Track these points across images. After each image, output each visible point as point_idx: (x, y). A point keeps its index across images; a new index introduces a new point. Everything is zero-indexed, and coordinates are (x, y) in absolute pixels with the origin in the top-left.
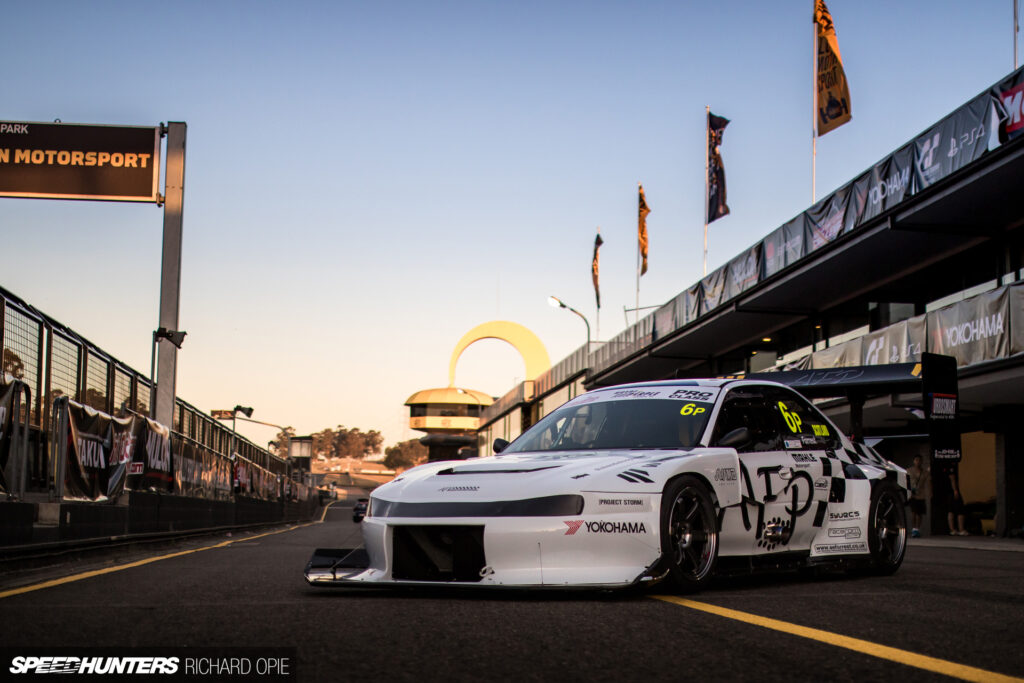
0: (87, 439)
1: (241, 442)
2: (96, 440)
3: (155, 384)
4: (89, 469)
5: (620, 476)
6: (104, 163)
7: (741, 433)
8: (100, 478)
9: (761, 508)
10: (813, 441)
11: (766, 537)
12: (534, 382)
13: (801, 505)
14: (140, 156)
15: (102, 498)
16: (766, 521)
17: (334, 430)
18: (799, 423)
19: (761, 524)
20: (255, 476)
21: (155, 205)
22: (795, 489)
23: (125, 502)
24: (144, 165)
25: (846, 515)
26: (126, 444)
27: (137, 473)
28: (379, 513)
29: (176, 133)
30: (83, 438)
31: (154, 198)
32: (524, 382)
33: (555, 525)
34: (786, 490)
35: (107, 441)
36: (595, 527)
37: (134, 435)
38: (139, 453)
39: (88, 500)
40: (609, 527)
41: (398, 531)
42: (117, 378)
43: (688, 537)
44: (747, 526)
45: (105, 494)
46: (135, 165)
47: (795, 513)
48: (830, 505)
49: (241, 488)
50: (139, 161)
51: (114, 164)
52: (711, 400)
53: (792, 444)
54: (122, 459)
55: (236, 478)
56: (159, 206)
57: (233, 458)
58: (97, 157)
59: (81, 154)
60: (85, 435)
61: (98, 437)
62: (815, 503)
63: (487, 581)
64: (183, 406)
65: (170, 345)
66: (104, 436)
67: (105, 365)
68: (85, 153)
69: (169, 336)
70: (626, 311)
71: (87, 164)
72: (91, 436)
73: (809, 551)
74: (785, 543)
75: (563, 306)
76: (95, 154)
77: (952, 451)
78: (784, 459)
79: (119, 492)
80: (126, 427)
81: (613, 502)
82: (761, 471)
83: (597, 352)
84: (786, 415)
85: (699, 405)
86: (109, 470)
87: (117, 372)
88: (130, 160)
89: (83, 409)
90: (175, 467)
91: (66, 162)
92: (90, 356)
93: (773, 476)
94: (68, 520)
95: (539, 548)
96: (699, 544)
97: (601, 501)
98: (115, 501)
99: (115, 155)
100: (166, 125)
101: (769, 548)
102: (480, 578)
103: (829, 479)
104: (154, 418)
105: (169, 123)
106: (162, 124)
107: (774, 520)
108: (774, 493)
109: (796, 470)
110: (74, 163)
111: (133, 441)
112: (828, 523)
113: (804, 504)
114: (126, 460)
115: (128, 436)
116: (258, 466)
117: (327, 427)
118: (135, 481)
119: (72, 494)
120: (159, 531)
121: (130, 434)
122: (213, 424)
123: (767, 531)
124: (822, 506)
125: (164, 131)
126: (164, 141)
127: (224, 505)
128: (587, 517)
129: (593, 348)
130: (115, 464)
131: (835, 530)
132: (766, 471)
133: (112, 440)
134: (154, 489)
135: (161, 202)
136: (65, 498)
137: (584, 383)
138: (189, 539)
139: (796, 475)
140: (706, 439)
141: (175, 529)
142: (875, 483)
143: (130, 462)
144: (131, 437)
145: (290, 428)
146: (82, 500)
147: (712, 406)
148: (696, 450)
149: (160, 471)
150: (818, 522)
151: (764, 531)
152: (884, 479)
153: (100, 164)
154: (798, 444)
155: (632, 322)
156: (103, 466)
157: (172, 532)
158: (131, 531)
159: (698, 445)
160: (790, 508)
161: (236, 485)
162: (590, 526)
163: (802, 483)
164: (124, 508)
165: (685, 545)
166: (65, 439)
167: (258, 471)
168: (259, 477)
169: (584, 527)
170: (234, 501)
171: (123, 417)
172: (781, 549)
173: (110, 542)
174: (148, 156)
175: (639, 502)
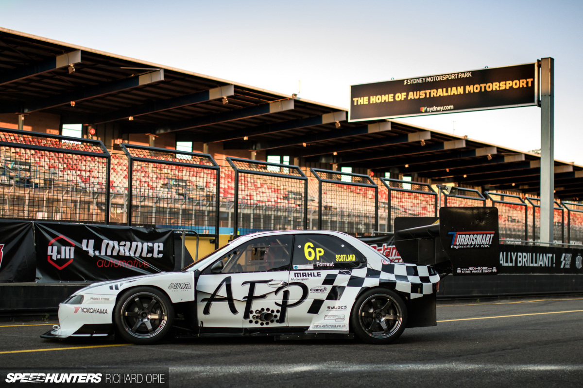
5: (111, 287)
6: (509, 87)
9: (247, 304)
11: (255, 318)
13: (292, 302)
14: (528, 80)
16: (253, 309)
18: (320, 254)
19: (248, 311)
21: (537, 106)
22: (287, 293)
24: (530, 85)
25: (338, 307)
29: (545, 63)
31: (536, 103)
34: (275, 292)
36: (85, 310)
40: (92, 311)
44: (235, 312)
46: (525, 86)
47: (284, 305)
48: (327, 302)
50: (527, 83)
51: (514, 87)
53: (301, 267)
56: (539, 106)
58: (506, 84)
59: (497, 83)
62: (309, 301)
68: (499, 83)
71: (501, 89)
73: (308, 327)
74: (280, 321)
76: (504, 82)
81: (96, 299)
82: (244, 283)
84: (308, 250)
88: (522, 83)
91: (491, 89)
93: (258, 286)
97: (91, 298)
99: (515, 82)
100: (540, 60)
101: (261, 324)
103: (329, 287)
105: (542, 58)
106: (538, 60)
107: (263, 309)
108: (258, 294)
109: (290, 282)
110: (494, 89)
112: (325, 312)
113: (296, 301)
123: (256, 315)
124: (318, 303)
125: (539, 64)
128: (82, 306)
131: (331, 316)
132: (252, 283)
135: (539, 104)
139: (287, 284)
142: (366, 289)
150: (314, 310)
151: (252, 315)
153: (507, 88)
154: (309, 267)
160: (280, 303)
163: (295, 290)
169: (80, 309)
174: (532, 79)
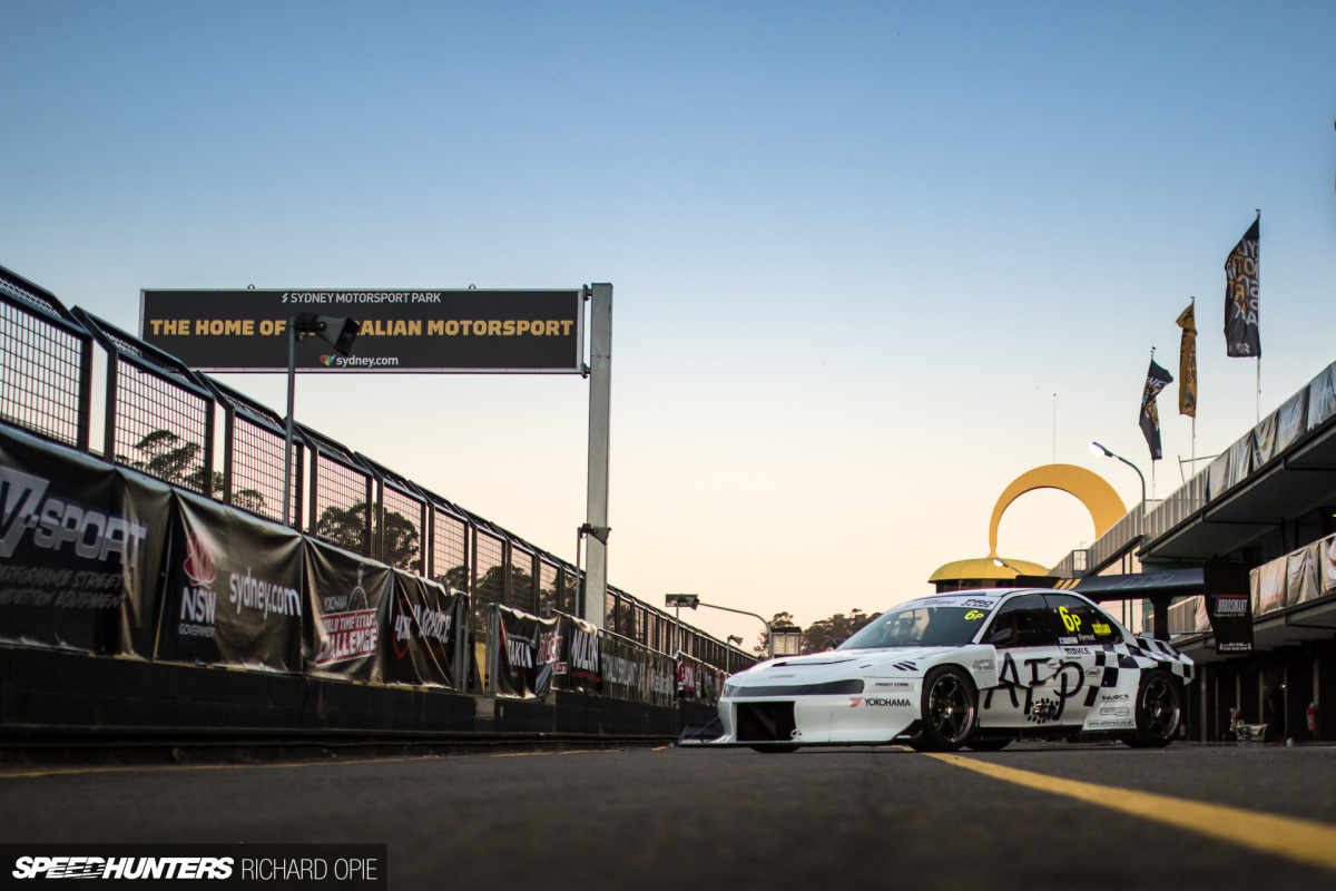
0: (515, 640)
1: (696, 637)
2: (524, 642)
3: (583, 573)
4: (519, 669)
5: (895, 666)
6: (523, 332)
7: (1006, 633)
8: (527, 677)
9: (1029, 693)
10: (1092, 637)
11: (1034, 713)
12: (1086, 550)
13: (1070, 689)
14: (563, 322)
15: (529, 696)
16: (1034, 700)
17: (847, 617)
18: (1079, 623)
19: (1029, 703)
20: (708, 678)
21: (580, 376)
22: (1064, 677)
23: (552, 700)
24: (566, 332)
25: (1116, 697)
26: (552, 644)
27: (563, 673)
28: (728, 695)
29: (601, 294)
30: (512, 639)
31: (579, 369)
32: (1073, 552)
33: (843, 700)
34: (1055, 676)
35: (533, 641)
36: (872, 702)
37: (559, 634)
38: (565, 653)
39: (518, 697)
40: (882, 702)
41: (741, 708)
42: (542, 571)
43: (950, 710)
44: (1015, 703)
45: (533, 692)
46: (556, 333)
47: (1063, 695)
48: (1102, 689)
49: (689, 692)
50: (561, 328)
51: (534, 332)
52: (990, 608)
53: (1066, 640)
54: (548, 658)
55: (681, 680)
56: (585, 377)
57: (675, 657)
58: (515, 326)
59: (499, 323)
60: (514, 636)
61: (525, 638)
62: (1085, 688)
63: (796, 739)
64: (618, 594)
65: (595, 542)
66: (531, 637)
67: (530, 558)
68: (503, 322)
69: (595, 532)
70: (1181, 462)
71: (505, 333)
72: (519, 637)
73: (1081, 726)
74: (1056, 718)
75: (1109, 454)
76: (513, 322)
77: (1242, 644)
78: (1056, 653)
79: (547, 692)
80: (552, 628)
81: (886, 684)
82: (1027, 662)
83: (1153, 513)
84: (1065, 617)
85: (980, 611)
86: (535, 670)
87: (542, 565)
88: (551, 327)
89: (512, 613)
90: (604, 667)
91: (483, 333)
92: (514, 550)
93: (1039, 666)
94: (502, 714)
95: (832, 717)
96: (959, 716)
97: (877, 684)
98: (543, 699)
99: (535, 323)
100: (590, 287)
101: (1039, 722)
102: (792, 738)
103: (1102, 669)
104: (582, 616)
105: (593, 284)
106: (585, 286)
107: (1042, 700)
108: (1040, 678)
109: (1065, 661)
110: (491, 333)
111: (559, 641)
112: (1100, 704)
113: (1074, 688)
114: (552, 660)
115: (553, 636)
116: (711, 666)
117: (837, 613)
118: (560, 681)
119: (504, 691)
120: (586, 732)
121: (556, 633)
122: (657, 617)
123: (1035, 708)
124: (1093, 691)
125: (587, 293)
126: (588, 304)
127: (668, 711)
128: (866, 694)
129: (1149, 508)
130: (542, 663)
131: (1106, 710)
132: (1034, 663)
133: (538, 641)
134: (581, 689)
135: (585, 372)
136: (499, 695)
137: (1138, 554)
138: (621, 744)
139: (1064, 665)
140: (977, 638)
141: (605, 732)
142: (1145, 672)
143: (556, 662)
144: (557, 637)
145: (785, 614)
146: (513, 697)
147: (990, 611)
148: (968, 646)
149: (587, 671)
150: (1090, 701)
151: (1032, 709)
152: (1155, 668)
153: (519, 333)
154: (1075, 640)
155: (1188, 477)
156: (530, 665)
157: (601, 735)
158: (558, 729)
159: (970, 642)
160: (1059, 691)
161: (681, 689)
162: (868, 701)
163: (1072, 672)
164: (550, 707)
165: (946, 716)
166: (498, 641)
167: (712, 673)
168: (713, 680)
169: (863, 701)
170: (678, 707)
171: (548, 618)
172: (1051, 723)
173: (540, 738)
174: (571, 322)
175: (906, 685)
